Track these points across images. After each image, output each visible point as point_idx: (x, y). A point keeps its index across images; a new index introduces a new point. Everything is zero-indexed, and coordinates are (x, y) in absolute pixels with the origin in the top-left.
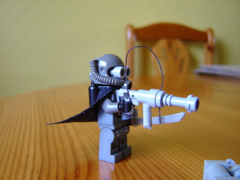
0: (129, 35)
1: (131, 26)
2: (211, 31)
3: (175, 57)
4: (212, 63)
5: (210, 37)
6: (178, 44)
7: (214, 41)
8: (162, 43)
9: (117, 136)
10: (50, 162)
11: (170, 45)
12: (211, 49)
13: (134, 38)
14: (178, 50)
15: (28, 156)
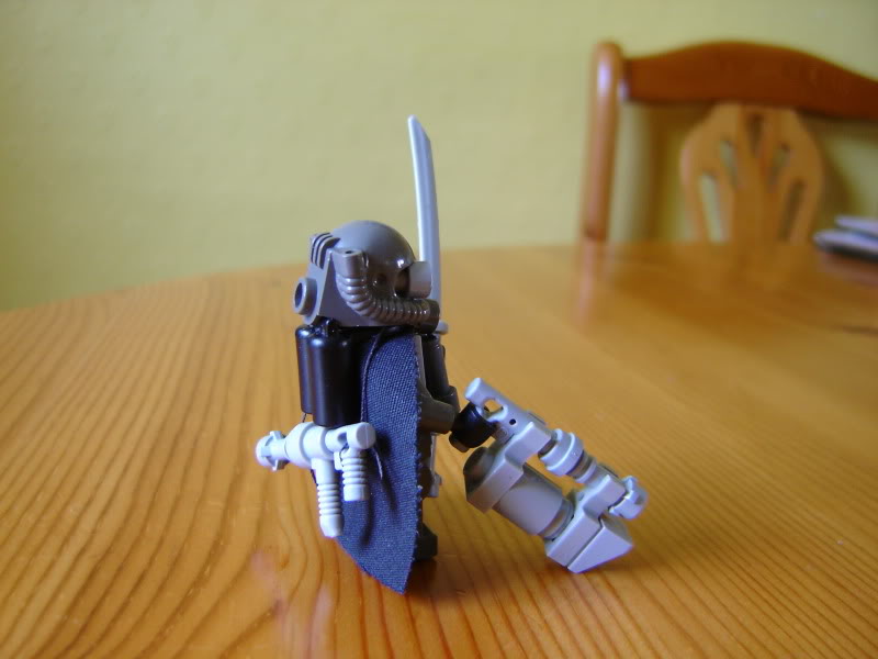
1: (613, 49)
3: (771, 173)
6: (788, 125)
8: (727, 119)
11: (754, 125)
13: (621, 91)
14: (785, 147)
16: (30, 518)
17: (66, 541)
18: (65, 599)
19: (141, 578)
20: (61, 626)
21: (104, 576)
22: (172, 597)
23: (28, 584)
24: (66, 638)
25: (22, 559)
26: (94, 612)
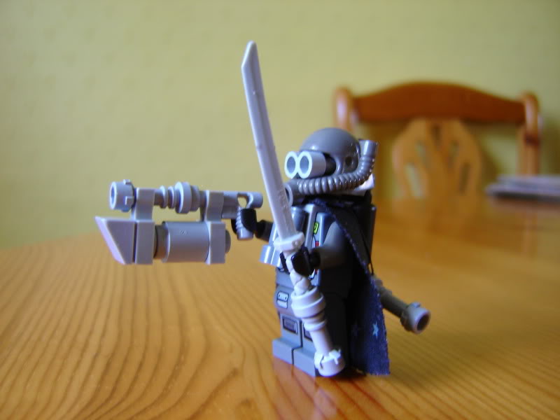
0: (342, 110)
1: (346, 92)
2: (534, 99)
3: (449, 161)
4: (537, 171)
6: (456, 130)
7: (540, 122)
8: (419, 129)
10: (132, 343)
11: (436, 132)
12: (533, 141)
13: (353, 118)
14: (455, 144)
15: (91, 333)
16: (55, 342)
17: (84, 350)
18: (95, 378)
19: (141, 365)
20: (98, 390)
21: (117, 365)
22: (165, 372)
23: (68, 372)
24: (103, 396)
25: (58, 362)
26: (117, 382)
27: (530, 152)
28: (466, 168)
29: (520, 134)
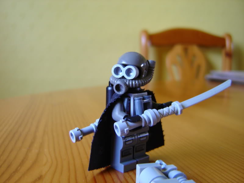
0: (144, 40)
1: (145, 32)
2: (230, 36)
3: (191, 63)
4: (230, 69)
5: (228, 43)
6: (195, 50)
7: (232, 47)
8: (178, 49)
9: (127, 143)
11: (186, 50)
12: (229, 55)
13: (149, 44)
14: (194, 56)
27: (228, 60)
28: (199, 67)
29: (223, 52)
